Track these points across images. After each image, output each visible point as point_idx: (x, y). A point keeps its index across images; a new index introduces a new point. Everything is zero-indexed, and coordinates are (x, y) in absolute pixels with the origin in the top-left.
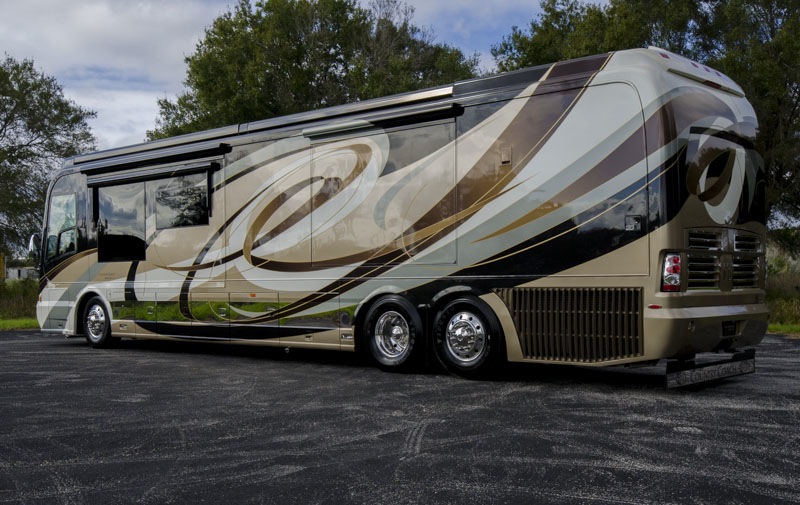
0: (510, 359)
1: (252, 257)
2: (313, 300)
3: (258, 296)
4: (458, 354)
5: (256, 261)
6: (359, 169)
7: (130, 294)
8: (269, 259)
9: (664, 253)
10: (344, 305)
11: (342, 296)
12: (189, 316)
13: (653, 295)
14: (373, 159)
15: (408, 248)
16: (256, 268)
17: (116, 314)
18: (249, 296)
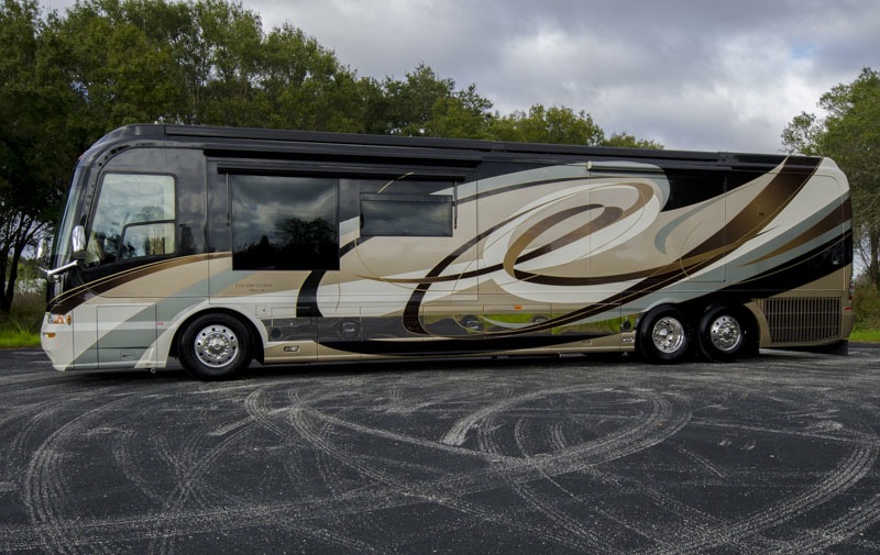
1: (515, 271)
2: (592, 310)
3: (524, 308)
5: (520, 275)
6: (640, 204)
7: (308, 309)
8: (539, 274)
10: (624, 314)
11: (623, 307)
12: (421, 332)
13: (846, 303)
14: (654, 196)
15: (686, 269)
16: (521, 282)
17: (275, 334)
18: (512, 308)
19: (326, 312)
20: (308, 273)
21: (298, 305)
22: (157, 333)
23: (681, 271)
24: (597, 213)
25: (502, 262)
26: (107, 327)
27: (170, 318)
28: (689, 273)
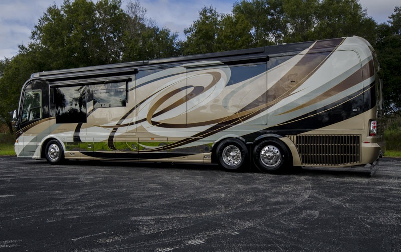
0: (294, 165)
1: (152, 122)
2: (188, 141)
3: (155, 139)
4: (267, 164)
5: (154, 124)
6: (213, 84)
7: (77, 140)
8: (162, 123)
9: (371, 121)
10: (205, 143)
11: (204, 139)
12: (115, 149)
14: (221, 79)
15: (241, 118)
16: (155, 127)
17: (67, 149)
18: (150, 139)
19: (82, 140)
20: (77, 124)
21: (74, 137)
22: (37, 146)
23: (238, 119)
24: (190, 90)
25: (146, 117)
26: (26, 144)
27: (40, 142)
28: (243, 121)
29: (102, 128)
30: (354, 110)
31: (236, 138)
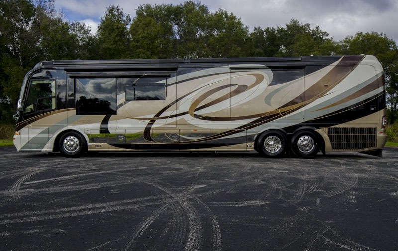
0: (326, 150)
1: (194, 115)
2: (232, 132)
3: (198, 131)
5: (196, 116)
6: (256, 83)
7: (104, 131)
8: (205, 116)
9: (383, 117)
10: (248, 134)
11: (248, 131)
12: (151, 140)
13: (380, 130)
14: (264, 79)
15: (281, 113)
16: (197, 119)
17: (92, 140)
18: (192, 131)
19: (112, 132)
20: (104, 116)
21: (101, 128)
22: (49, 139)
23: (279, 114)
24: (234, 88)
25: (187, 110)
26: (32, 136)
27: (53, 133)
28: (284, 115)
29: (137, 120)
30: (372, 109)
31: (278, 130)
